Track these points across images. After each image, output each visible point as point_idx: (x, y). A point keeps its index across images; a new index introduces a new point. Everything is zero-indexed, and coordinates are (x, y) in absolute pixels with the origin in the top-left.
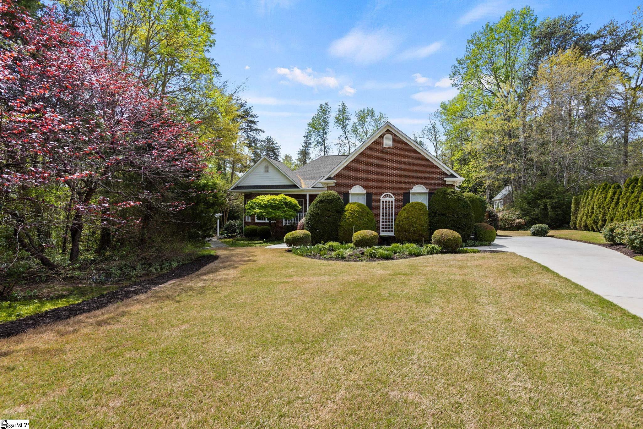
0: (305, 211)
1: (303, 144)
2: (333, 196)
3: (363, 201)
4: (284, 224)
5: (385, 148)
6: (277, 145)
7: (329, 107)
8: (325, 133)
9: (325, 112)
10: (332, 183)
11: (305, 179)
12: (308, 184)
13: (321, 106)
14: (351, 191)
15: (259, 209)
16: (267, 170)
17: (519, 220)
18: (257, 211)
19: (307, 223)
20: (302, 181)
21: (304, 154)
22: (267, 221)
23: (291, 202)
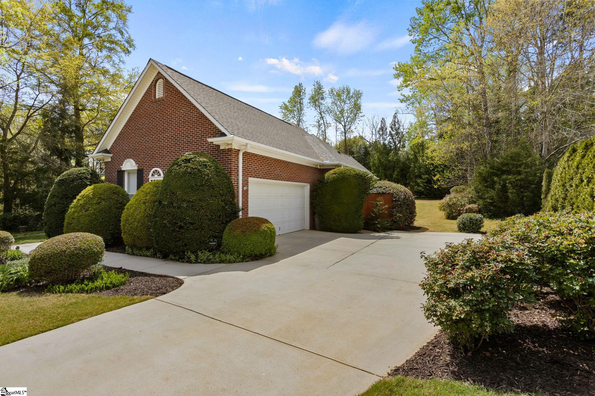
14: (123, 168)
17: (470, 206)
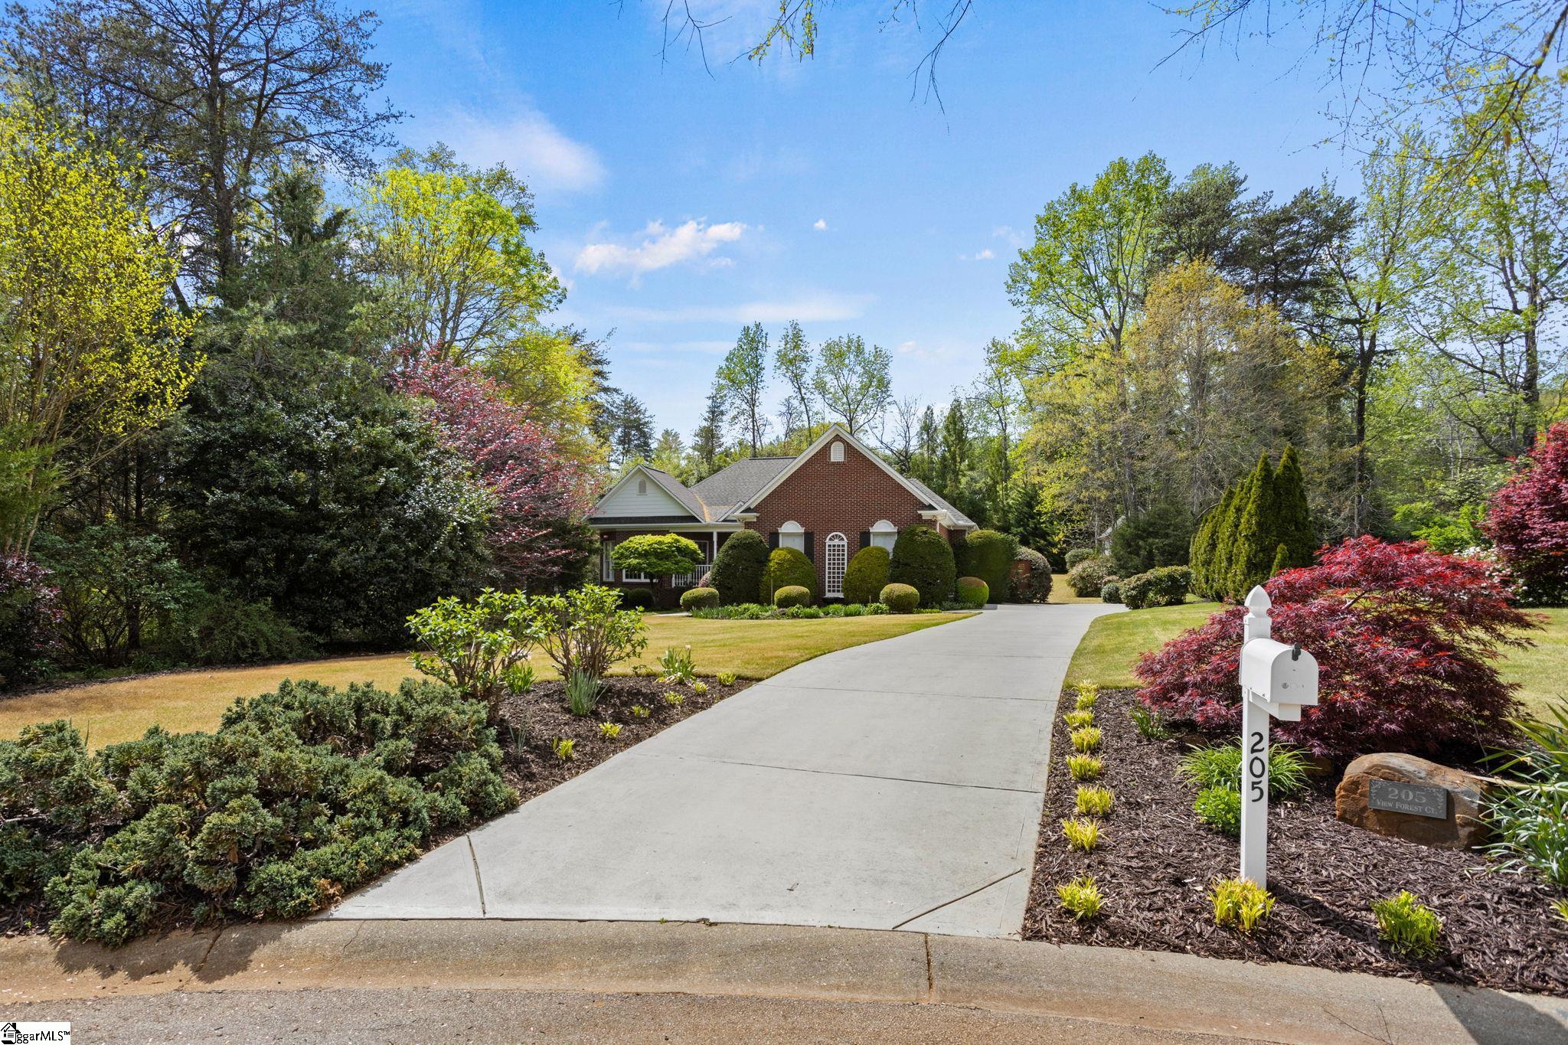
0: (711, 560)
1: (706, 415)
2: (752, 538)
3: (799, 545)
4: (674, 585)
5: (833, 464)
6: (647, 414)
7: (764, 334)
8: (754, 392)
9: (755, 345)
10: (752, 517)
11: (710, 504)
12: (715, 515)
13: (747, 330)
14: (782, 530)
15: (636, 558)
16: (642, 489)
18: (634, 561)
19: (714, 579)
20: (705, 509)
21: (709, 436)
22: (643, 580)
23: (687, 547)
